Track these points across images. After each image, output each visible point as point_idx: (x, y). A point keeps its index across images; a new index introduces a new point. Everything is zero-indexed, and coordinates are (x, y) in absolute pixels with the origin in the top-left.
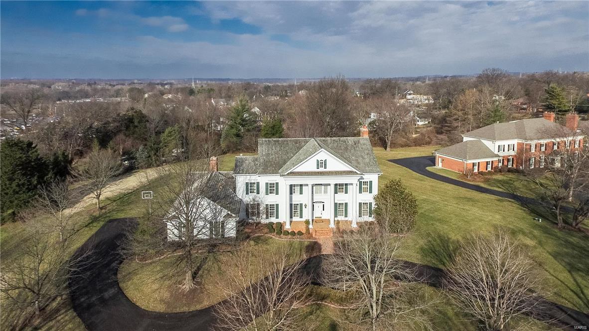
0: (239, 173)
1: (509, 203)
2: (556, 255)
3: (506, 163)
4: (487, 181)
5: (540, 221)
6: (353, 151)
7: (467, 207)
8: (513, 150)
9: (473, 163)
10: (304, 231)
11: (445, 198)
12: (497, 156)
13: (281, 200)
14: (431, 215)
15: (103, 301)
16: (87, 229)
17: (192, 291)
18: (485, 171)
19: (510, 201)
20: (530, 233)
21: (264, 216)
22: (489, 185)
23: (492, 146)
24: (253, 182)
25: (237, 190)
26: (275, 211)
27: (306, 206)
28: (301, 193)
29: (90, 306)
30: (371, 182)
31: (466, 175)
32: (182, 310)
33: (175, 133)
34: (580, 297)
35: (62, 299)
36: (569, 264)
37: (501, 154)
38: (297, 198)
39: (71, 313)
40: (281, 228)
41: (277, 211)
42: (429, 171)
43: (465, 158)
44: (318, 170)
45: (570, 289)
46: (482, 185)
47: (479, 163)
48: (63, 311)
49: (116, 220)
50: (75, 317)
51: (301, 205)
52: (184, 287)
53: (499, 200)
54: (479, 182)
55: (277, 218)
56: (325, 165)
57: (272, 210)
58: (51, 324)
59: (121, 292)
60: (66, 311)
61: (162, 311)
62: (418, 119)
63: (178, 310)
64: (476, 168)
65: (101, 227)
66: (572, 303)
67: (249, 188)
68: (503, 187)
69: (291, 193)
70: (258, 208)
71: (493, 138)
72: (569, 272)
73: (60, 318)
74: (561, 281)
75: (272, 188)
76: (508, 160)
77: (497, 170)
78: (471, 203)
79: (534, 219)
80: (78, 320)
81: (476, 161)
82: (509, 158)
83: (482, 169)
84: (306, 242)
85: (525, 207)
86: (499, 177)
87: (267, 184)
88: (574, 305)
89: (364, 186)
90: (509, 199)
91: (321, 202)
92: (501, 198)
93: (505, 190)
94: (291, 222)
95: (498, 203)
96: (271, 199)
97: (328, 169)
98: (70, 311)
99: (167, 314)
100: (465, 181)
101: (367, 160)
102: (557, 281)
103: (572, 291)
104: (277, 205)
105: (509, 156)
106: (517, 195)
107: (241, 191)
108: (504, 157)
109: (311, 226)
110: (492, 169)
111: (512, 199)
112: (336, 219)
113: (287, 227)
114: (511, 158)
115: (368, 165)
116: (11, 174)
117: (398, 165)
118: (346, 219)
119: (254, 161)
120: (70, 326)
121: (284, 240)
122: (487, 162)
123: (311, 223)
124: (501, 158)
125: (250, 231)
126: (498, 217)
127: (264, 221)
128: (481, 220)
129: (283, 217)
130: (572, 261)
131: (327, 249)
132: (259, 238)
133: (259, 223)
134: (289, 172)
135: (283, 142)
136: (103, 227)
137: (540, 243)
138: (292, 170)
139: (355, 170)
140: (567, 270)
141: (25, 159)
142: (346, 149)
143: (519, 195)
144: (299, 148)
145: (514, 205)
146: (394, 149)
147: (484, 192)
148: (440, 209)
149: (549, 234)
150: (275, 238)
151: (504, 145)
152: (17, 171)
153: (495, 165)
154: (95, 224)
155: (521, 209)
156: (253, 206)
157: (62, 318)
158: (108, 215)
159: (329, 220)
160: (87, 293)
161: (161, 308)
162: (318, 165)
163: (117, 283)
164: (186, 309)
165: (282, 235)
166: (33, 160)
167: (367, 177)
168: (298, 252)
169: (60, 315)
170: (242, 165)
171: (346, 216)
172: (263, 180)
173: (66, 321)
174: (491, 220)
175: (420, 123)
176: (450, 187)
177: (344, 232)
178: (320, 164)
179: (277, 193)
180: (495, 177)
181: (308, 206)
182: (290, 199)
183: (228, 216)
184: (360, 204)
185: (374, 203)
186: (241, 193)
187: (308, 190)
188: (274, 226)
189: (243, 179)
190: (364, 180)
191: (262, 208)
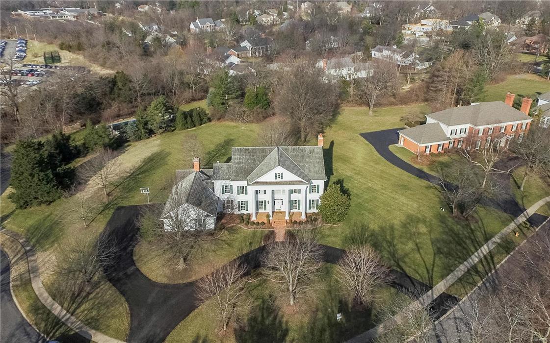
0: (216, 179)
3: (456, 145)
4: (431, 164)
5: (443, 210)
6: (308, 159)
7: (397, 196)
8: (465, 133)
9: (426, 147)
10: (266, 222)
12: (449, 139)
13: (249, 198)
14: (366, 204)
15: (127, 276)
17: (185, 270)
18: (436, 152)
20: (429, 222)
21: (237, 210)
22: (431, 169)
23: (447, 130)
24: (227, 185)
25: (215, 190)
26: (245, 205)
27: (268, 202)
28: (265, 193)
30: (318, 186)
31: (417, 158)
32: (179, 282)
34: (428, 273)
35: (100, 274)
36: (439, 248)
37: (453, 136)
38: (261, 197)
39: (109, 283)
40: (249, 219)
41: (247, 206)
43: (420, 141)
44: (276, 180)
45: (426, 268)
46: (425, 169)
47: (431, 146)
49: (123, 207)
50: (111, 286)
51: (265, 201)
52: (179, 267)
54: (424, 165)
55: (247, 210)
56: (282, 176)
57: (243, 205)
58: (98, 290)
59: (138, 270)
60: (105, 282)
61: (166, 283)
62: (419, 63)
63: (176, 282)
64: (428, 150)
65: (112, 215)
66: (421, 276)
67: (225, 190)
68: (440, 171)
69: (257, 195)
70: (232, 204)
71: (448, 123)
73: (102, 287)
74: (424, 261)
75: (242, 190)
76: (459, 142)
77: (446, 151)
79: (441, 208)
80: (114, 288)
81: (429, 144)
83: (434, 151)
84: (266, 230)
86: (445, 158)
87: (238, 187)
89: (314, 189)
91: (280, 199)
94: (257, 213)
95: (425, 190)
96: (242, 198)
97: (284, 180)
101: (317, 168)
102: (421, 261)
104: (247, 202)
105: (460, 138)
107: (219, 191)
108: (455, 139)
109: (271, 218)
110: (442, 150)
112: (292, 211)
113: (254, 218)
114: (461, 140)
115: (317, 172)
117: (366, 142)
118: (299, 211)
119: (228, 168)
120: (110, 292)
121: (250, 229)
122: (438, 145)
123: (271, 216)
124: (453, 140)
125: (226, 221)
126: (415, 205)
127: (236, 212)
128: (400, 210)
129: (251, 209)
130: (442, 246)
131: (280, 236)
132: (231, 228)
133: (233, 214)
134: (254, 182)
135: (252, 150)
136: (114, 215)
138: (256, 180)
139: (304, 181)
140: (434, 253)
144: (265, 157)
148: (375, 198)
150: (243, 227)
151: (456, 130)
153: (446, 146)
154: (107, 211)
156: (228, 202)
157: (104, 287)
158: (115, 202)
159: (285, 212)
160: (115, 270)
161: (164, 281)
162: (276, 177)
163: (133, 263)
164: (181, 282)
165: (249, 225)
167: (315, 182)
168: (259, 240)
169: (102, 285)
170: (218, 172)
171: (299, 209)
172: (236, 184)
173: (107, 289)
174: (408, 209)
177: (295, 222)
179: (246, 194)
180: (441, 159)
181: (270, 202)
182: (257, 197)
183: (208, 216)
184: (310, 201)
185: (320, 200)
186: (218, 192)
187: (269, 193)
188: (244, 217)
189: (219, 183)
190: (313, 184)
191: (235, 203)
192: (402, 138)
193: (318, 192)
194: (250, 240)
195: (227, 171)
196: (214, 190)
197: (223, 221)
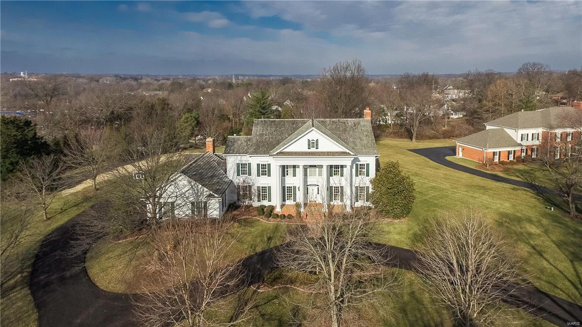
0: (229, 153)
1: (525, 192)
2: (560, 245)
3: (529, 152)
4: (506, 171)
5: (552, 210)
6: (351, 133)
7: (476, 195)
8: (538, 140)
9: (494, 152)
10: (294, 214)
11: (456, 186)
12: (520, 145)
13: (273, 182)
14: (436, 202)
16: (76, 208)
18: (506, 160)
19: (525, 190)
20: (538, 221)
21: (256, 199)
22: (508, 174)
23: (515, 135)
24: (244, 162)
25: (228, 170)
26: (267, 193)
27: (299, 188)
28: (294, 175)
29: (47, 284)
30: (368, 165)
31: (485, 165)
33: (192, 119)
35: (21, 276)
36: (573, 253)
37: (524, 143)
38: (290, 181)
39: (26, 291)
40: (271, 211)
41: (270, 194)
42: (447, 160)
43: (485, 146)
44: (309, 150)
45: (568, 280)
46: (501, 174)
47: (500, 152)
48: (18, 288)
50: (28, 295)
51: (295, 187)
52: (151, 267)
53: (513, 189)
54: (497, 171)
55: (270, 201)
56: (317, 145)
57: (264, 192)
60: (21, 289)
61: (120, 292)
62: (452, 112)
64: (497, 157)
66: (566, 294)
67: (243, 169)
68: (522, 177)
69: (284, 175)
70: (250, 190)
71: (516, 127)
72: (571, 261)
73: (12, 295)
74: (560, 271)
75: (264, 170)
76: (532, 150)
77: (519, 160)
78: (482, 191)
79: (547, 208)
80: (29, 298)
81: (497, 150)
82: (533, 147)
83: (504, 158)
84: (293, 225)
85: (541, 197)
86: (521, 167)
87: (258, 165)
88: (569, 296)
89: (360, 169)
90: (525, 189)
91: (315, 185)
92: (516, 187)
93: (523, 179)
94: (282, 206)
95: (512, 191)
96: (262, 181)
97: (320, 150)
98: (25, 289)
99: (124, 295)
100: (482, 170)
101: (365, 142)
102: (555, 271)
103: (570, 281)
104: (270, 188)
105: (533, 145)
106: (535, 185)
107: (232, 172)
108: (527, 146)
109: (302, 210)
110: (514, 158)
111: (528, 188)
112: (331, 203)
113: (278, 210)
114: (535, 147)
115: (365, 146)
116: (5, 152)
117: (417, 155)
118: (342, 203)
119: (246, 142)
120: (20, 303)
121: (272, 222)
122: (509, 151)
123: (303, 206)
124: (524, 148)
125: (238, 213)
126: (507, 204)
127: (256, 204)
128: (487, 208)
129: (275, 200)
130: (577, 250)
132: (245, 220)
133: (251, 206)
134: (278, 151)
135: (280, 122)
137: (546, 232)
138: (281, 149)
139: (348, 151)
140: (570, 260)
141: (20, 136)
142: (345, 130)
143: (537, 184)
144: (296, 129)
145: (528, 193)
146: (421, 141)
147: (500, 181)
148: (447, 196)
149: (559, 223)
150: (263, 220)
151: (528, 134)
152: (12, 149)
153: (518, 154)
155: (535, 198)
156: (244, 189)
157: (15, 296)
159: (322, 204)
160: (49, 271)
161: (119, 289)
162: (309, 145)
165: (271, 218)
166: (29, 139)
167: (363, 160)
169: (14, 292)
170: (233, 145)
171: (342, 201)
172: (255, 161)
174: (500, 208)
175: (455, 117)
176: (466, 175)
177: (336, 216)
178: (311, 144)
179: (269, 175)
180: (516, 167)
181: (302, 189)
182: (283, 181)
183: (210, 196)
184: (357, 187)
185: (371, 186)
186: (231, 174)
187: (300, 172)
188: (265, 209)
189: (233, 159)
190: (361, 163)
191: (254, 190)
192: (460, 148)
193: (368, 175)
194: (269, 235)
195: (245, 144)
196: (226, 172)
197: (235, 212)
